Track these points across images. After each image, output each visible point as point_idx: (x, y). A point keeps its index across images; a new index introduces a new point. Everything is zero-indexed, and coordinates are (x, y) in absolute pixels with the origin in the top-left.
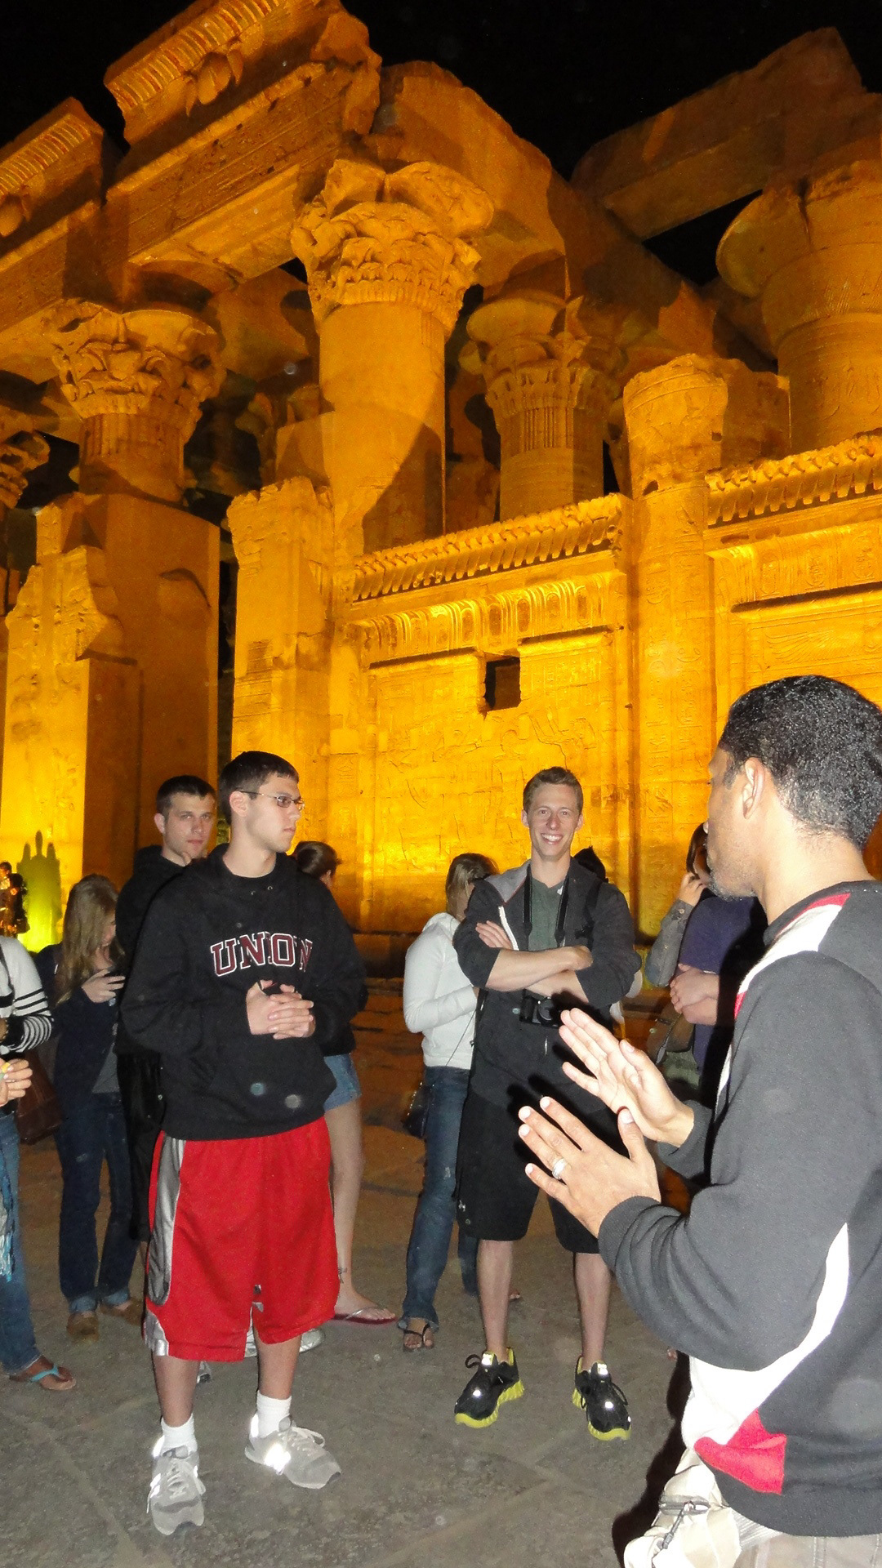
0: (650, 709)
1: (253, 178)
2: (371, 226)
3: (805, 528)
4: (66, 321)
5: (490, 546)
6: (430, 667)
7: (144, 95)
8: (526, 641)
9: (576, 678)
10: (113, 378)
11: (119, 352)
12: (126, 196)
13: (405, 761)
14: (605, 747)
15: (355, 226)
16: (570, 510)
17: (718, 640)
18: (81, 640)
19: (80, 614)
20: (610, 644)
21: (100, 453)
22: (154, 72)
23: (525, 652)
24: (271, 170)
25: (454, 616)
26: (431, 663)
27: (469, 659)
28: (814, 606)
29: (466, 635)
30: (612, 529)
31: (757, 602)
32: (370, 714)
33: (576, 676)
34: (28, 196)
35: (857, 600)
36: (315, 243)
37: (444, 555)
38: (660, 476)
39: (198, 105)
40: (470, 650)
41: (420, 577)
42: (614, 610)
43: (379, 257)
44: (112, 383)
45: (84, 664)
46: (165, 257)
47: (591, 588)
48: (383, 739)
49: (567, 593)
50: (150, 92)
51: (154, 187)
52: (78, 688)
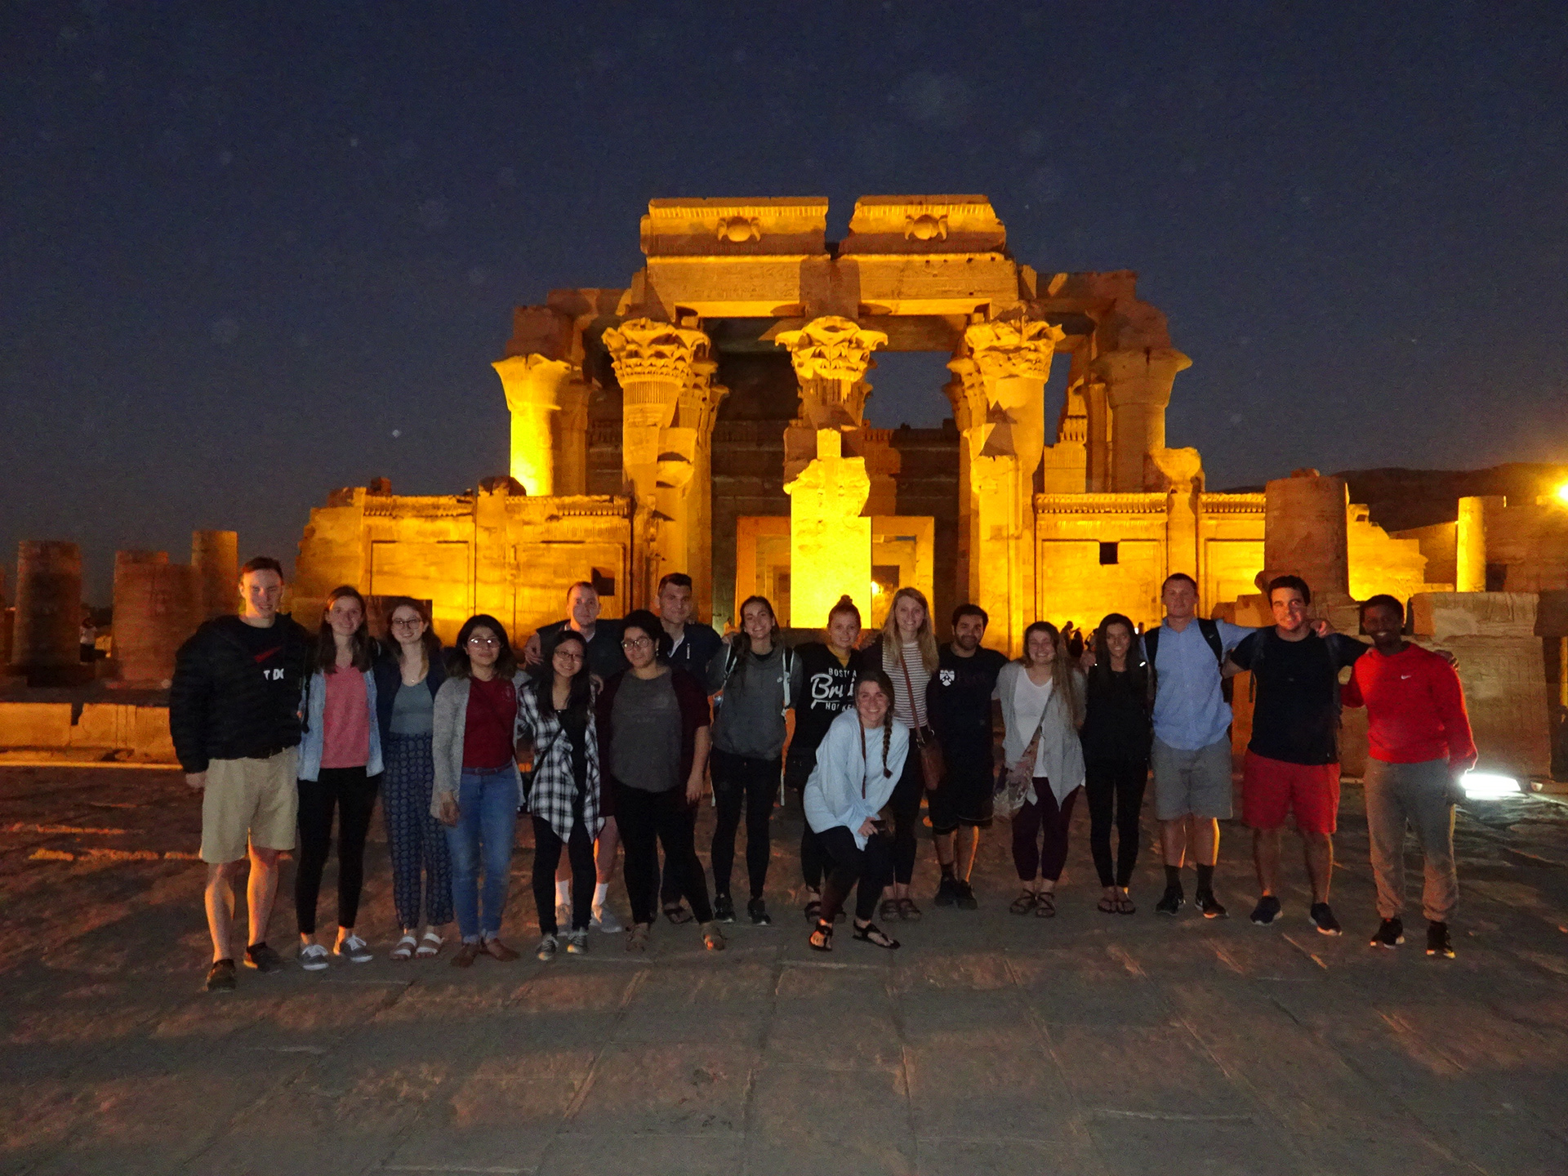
6: (1076, 545)
7: (874, 214)
8: (1123, 540)
9: (1145, 556)
12: (856, 262)
17: (1200, 550)
18: (859, 504)
22: (888, 211)
23: (1120, 543)
24: (971, 294)
27: (1093, 543)
29: (1093, 534)
30: (1164, 505)
31: (1216, 539)
32: (1042, 560)
34: (757, 225)
38: (1176, 489)
39: (914, 238)
40: (1094, 540)
41: (1075, 508)
44: (849, 365)
45: (864, 519)
46: (880, 304)
47: (1150, 525)
49: (1142, 525)
50: (880, 214)
51: (880, 266)
52: (861, 532)
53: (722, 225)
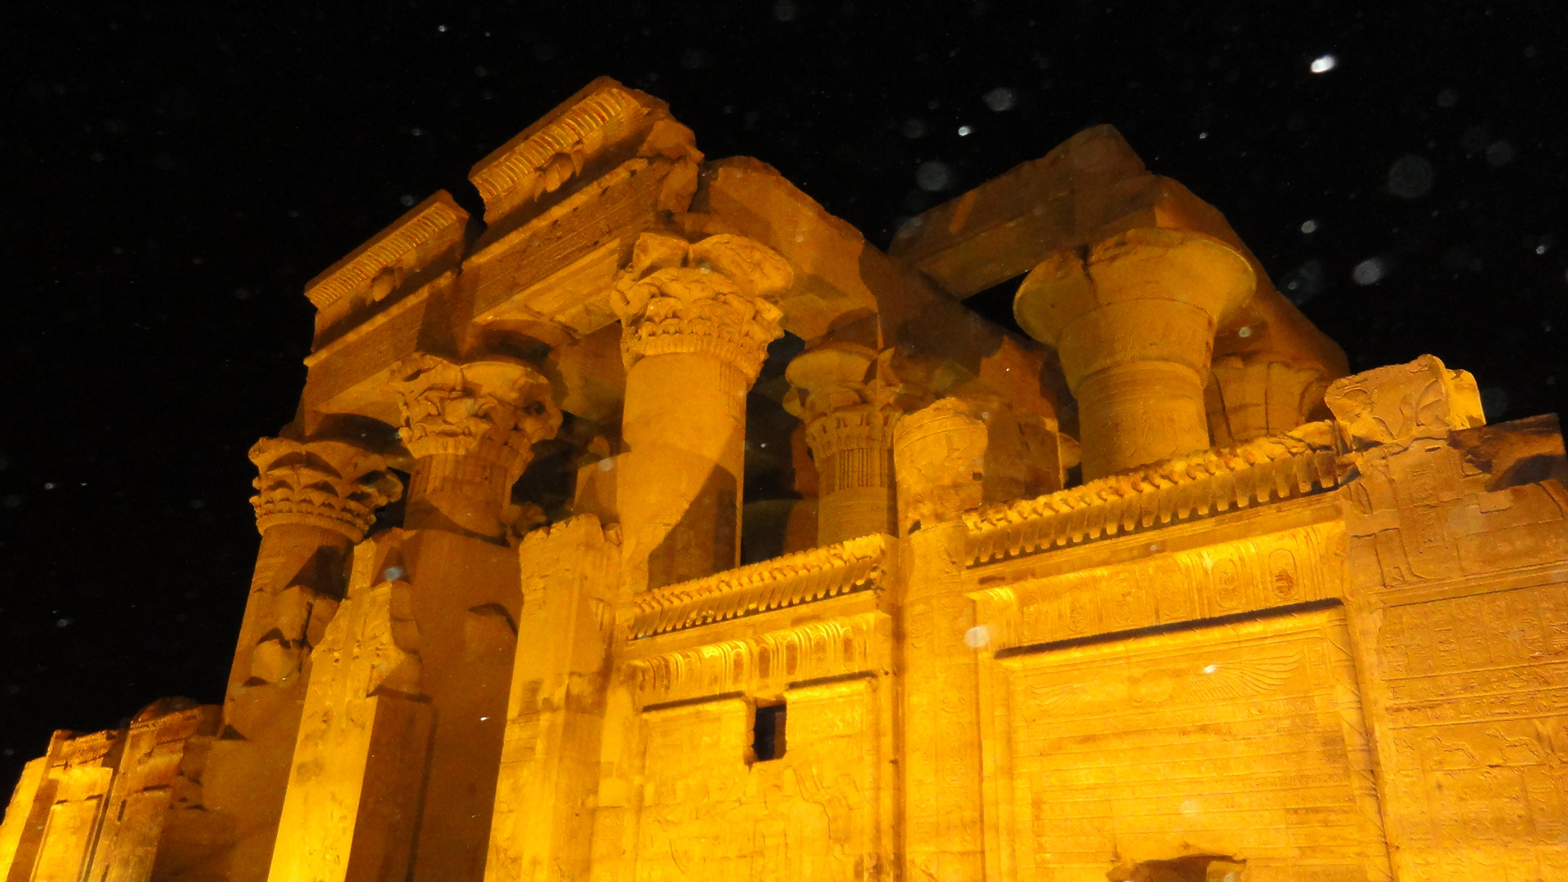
0: (916, 766)
1: (580, 250)
2: (675, 288)
3: (1059, 570)
4: (410, 371)
5: (760, 584)
6: (698, 713)
7: (502, 187)
8: (793, 686)
9: (840, 729)
10: (445, 422)
11: (454, 399)
12: (479, 267)
13: (670, 817)
14: (867, 809)
15: (659, 288)
16: (835, 548)
17: (982, 690)
18: (375, 675)
19: (377, 649)
20: (874, 691)
21: (425, 491)
22: (512, 169)
23: (791, 697)
24: (596, 243)
25: (725, 657)
26: (700, 707)
27: (737, 705)
28: (1075, 654)
29: (736, 679)
30: (874, 569)
31: (1020, 648)
32: (637, 762)
33: (841, 725)
34: (401, 269)
35: (1119, 647)
36: (628, 303)
37: (717, 594)
38: (923, 516)
39: (545, 194)
40: (738, 695)
41: (693, 615)
42: (878, 655)
43: (679, 314)
44: (447, 428)
45: (373, 702)
46: (506, 317)
47: (857, 630)
48: (650, 790)
49: (834, 635)
50: (507, 184)
51: (502, 259)
52: (363, 727)
53: (372, 287)
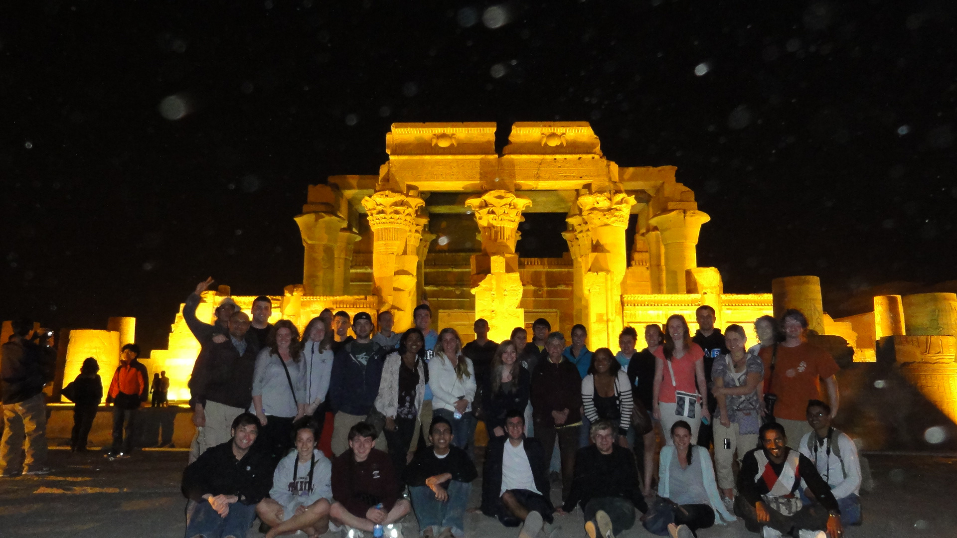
7: (523, 132)
11: (512, 209)
19: (517, 294)
24: (581, 177)
25: (655, 314)
34: (455, 138)
38: (708, 291)
39: (547, 146)
41: (647, 303)
44: (510, 218)
45: (521, 310)
50: (526, 132)
51: (526, 162)
52: (518, 317)
53: (435, 138)
